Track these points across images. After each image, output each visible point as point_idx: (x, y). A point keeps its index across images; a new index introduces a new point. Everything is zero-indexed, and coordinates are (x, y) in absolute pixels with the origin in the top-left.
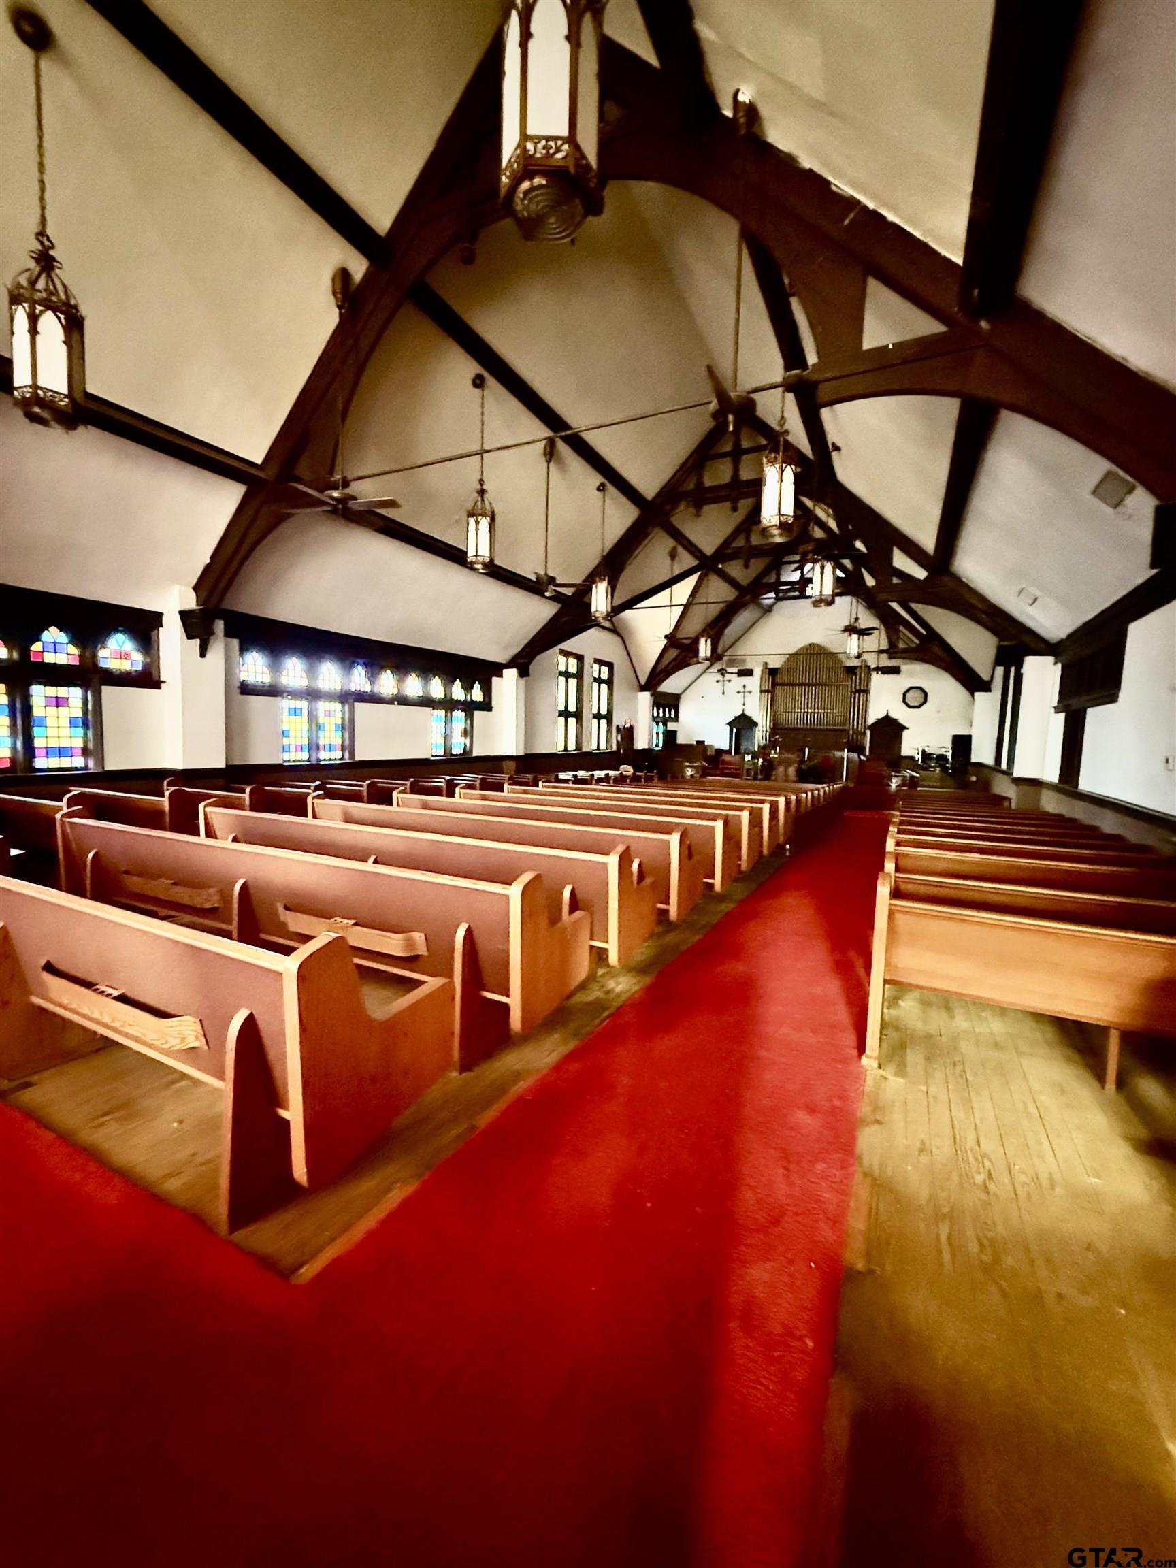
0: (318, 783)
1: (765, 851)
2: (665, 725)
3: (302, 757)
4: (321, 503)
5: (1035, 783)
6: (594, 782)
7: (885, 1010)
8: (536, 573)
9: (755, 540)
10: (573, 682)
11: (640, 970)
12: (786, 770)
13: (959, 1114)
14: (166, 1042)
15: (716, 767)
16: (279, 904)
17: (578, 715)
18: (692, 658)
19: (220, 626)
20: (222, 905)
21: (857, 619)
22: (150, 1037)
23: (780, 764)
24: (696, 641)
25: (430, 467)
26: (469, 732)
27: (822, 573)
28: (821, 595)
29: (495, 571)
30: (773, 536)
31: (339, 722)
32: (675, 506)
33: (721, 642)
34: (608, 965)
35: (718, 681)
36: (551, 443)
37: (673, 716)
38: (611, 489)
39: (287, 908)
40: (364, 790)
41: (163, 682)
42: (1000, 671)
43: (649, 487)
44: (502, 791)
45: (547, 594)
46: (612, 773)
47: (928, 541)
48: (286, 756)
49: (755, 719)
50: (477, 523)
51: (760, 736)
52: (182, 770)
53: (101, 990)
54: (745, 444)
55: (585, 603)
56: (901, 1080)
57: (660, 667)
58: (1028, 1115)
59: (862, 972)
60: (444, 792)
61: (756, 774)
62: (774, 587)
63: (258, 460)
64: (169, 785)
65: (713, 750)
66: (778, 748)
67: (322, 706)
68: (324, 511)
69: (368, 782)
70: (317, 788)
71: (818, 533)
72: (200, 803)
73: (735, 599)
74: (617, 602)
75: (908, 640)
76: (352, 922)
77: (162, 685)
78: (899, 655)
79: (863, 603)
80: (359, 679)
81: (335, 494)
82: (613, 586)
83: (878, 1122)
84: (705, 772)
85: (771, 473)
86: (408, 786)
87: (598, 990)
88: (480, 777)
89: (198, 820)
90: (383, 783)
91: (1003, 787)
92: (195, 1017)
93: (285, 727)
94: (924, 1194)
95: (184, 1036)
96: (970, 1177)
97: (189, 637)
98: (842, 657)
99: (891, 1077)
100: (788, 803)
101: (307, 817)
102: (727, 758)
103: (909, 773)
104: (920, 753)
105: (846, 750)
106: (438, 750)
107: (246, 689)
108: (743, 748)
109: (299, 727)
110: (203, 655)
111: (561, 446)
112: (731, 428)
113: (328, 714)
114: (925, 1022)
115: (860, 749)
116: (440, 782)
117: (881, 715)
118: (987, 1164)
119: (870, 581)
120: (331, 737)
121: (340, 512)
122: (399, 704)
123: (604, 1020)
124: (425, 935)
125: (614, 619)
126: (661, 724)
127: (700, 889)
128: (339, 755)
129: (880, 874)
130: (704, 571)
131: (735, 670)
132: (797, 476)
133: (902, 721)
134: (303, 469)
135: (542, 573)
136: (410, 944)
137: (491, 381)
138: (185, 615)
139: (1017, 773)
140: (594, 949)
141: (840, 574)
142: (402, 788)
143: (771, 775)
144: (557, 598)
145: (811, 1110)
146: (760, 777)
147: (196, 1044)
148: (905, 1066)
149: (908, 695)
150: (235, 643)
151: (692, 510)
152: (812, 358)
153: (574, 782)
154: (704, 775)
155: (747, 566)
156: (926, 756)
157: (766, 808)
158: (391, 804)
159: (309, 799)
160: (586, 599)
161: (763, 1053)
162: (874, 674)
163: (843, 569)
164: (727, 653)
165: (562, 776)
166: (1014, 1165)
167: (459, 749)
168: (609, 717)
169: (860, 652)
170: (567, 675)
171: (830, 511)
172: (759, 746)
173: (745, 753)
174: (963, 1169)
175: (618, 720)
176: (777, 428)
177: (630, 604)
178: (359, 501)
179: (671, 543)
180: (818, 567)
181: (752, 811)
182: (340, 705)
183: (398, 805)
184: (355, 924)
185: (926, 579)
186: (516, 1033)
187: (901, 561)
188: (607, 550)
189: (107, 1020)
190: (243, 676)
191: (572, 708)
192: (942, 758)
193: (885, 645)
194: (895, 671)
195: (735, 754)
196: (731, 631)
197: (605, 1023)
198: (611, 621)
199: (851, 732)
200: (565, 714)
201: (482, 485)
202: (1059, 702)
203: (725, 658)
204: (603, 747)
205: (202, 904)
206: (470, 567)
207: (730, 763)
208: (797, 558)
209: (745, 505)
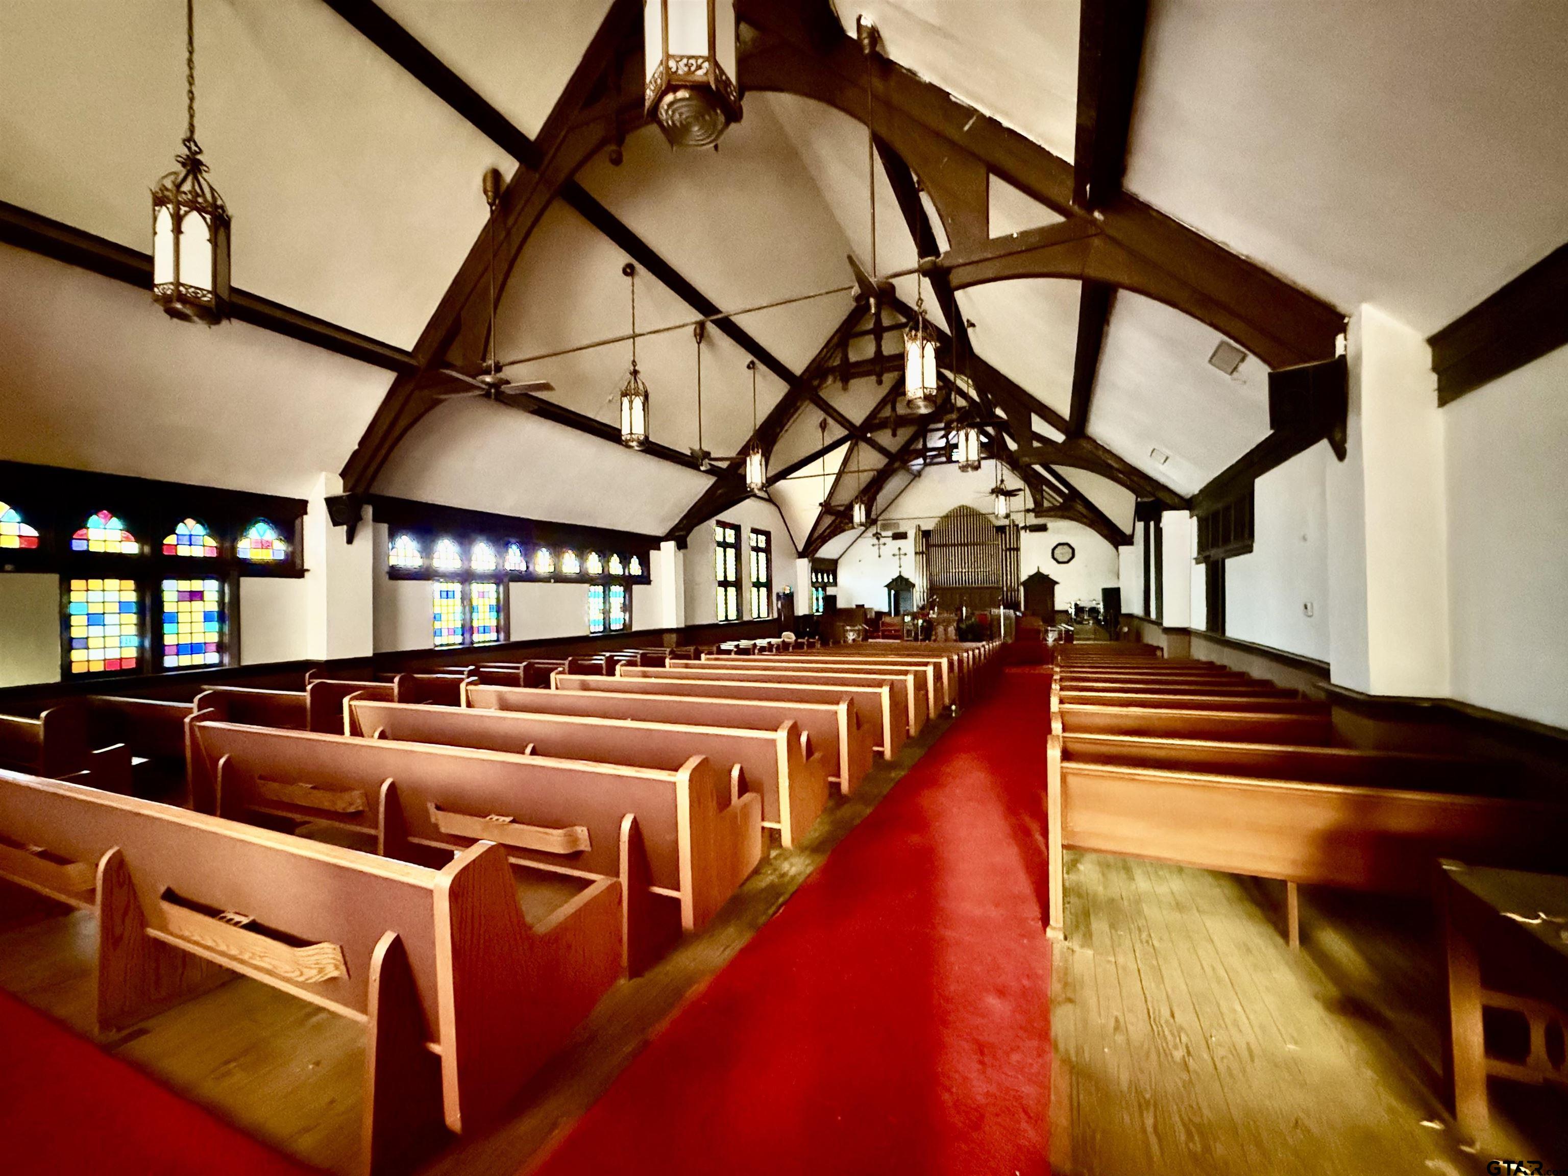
0: (472, 667)
1: (932, 714)
2: (824, 589)
3: (454, 640)
4: (471, 387)
5: (1185, 632)
6: (756, 651)
7: (1065, 876)
8: (691, 449)
9: (901, 410)
10: (731, 552)
11: (815, 849)
12: (946, 630)
13: (1150, 984)
14: (302, 974)
15: (877, 629)
16: (429, 805)
17: (738, 584)
18: (847, 524)
19: (368, 512)
20: (367, 809)
21: (1002, 481)
22: (284, 968)
23: (938, 624)
24: (850, 507)
25: (584, 351)
26: (627, 607)
27: (967, 440)
28: (967, 460)
29: (650, 448)
30: (919, 407)
31: (494, 602)
32: (824, 379)
33: (874, 508)
34: (781, 846)
35: (873, 545)
36: (701, 325)
37: (831, 580)
38: (761, 367)
39: (438, 808)
40: (521, 672)
41: (308, 570)
42: (1140, 525)
43: (798, 364)
44: (664, 666)
45: (702, 468)
46: (774, 641)
47: (1064, 408)
48: (438, 641)
49: (912, 580)
50: (631, 402)
51: (918, 597)
52: (328, 662)
53: (228, 918)
54: (886, 322)
55: (740, 474)
56: (1089, 953)
57: (816, 535)
58: (1219, 981)
59: (1038, 837)
60: (604, 672)
61: (916, 634)
62: (922, 453)
63: (409, 348)
64: (311, 677)
65: (873, 614)
66: (936, 608)
67: (476, 588)
68: (476, 396)
69: (525, 664)
70: (471, 673)
71: (961, 402)
72: (345, 696)
73: (885, 466)
74: (771, 473)
75: (1052, 499)
76: (508, 819)
77: (306, 574)
78: (1045, 514)
79: (1008, 466)
80: (514, 559)
81: (488, 379)
82: (767, 456)
83: (1070, 1000)
84: (867, 635)
85: (913, 349)
86: (566, 667)
87: (771, 874)
88: (641, 652)
89: (342, 713)
90: (541, 663)
91: (1153, 637)
92: (333, 943)
93: (437, 611)
94: (1124, 1078)
95: (321, 966)
96: (1168, 1054)
97: (335, 524)
98: (992, 518)
99: (1076, 948)
100: (951, 664)
101: (459, 705)
102: (887, 619)
103: (1063, 627)
104: (1073, 607)
105: (1002, 607)
106: (597, 626)
107: (396, 574)
108: (902, 610)
109: (451, 610)
110: (350, 541)
111: (711, 328)
112: (873, 311)
113: (482, 595)
114: (1105, 888)
115: (1015, 606)
116: (600, 660)
117: (1033, 572)
118: (1184, 1039)
119: (1012, 446)
120: (485, 618)
121: (493, 397)
122: (555, 582)
123: (781, 906)
124: (588, 830)
125: (768, 489)
126: (820, 589)
127: (870, 759)
128: (494, 636)
129: (1049, 736)
130: (854, 441)
131: (890, 533)
132: (938, 352)
133: (1052, 577)
134: (455, 355)
135: (697, 447)
136: (573, 840)
137: (640, 268)
138: (331, 502)
139: (1166, 624)
140: (766, 831)
141: (984, 439)
142: (560, 669)
143: (931, 635)
144: (712, 471)
145: (1001, 992)
146: (920, 638)
147: (335, 974)
148: (1091, 936)
149: (1056, 551)
150: (384, 528)
151: (839, 384)
152: (943, 245)
153: (736, 653)
154: (865, 639)
155: (894, 435)
156: (1079, 609)
157: (930, 670)
158: (548, 686)
159: (463, 686)
160: (741, 471)
161: (949, 934)
162: (1022, 532)
163: (986, 435)
164: (880, 518)
165: (724, 646)
166: (1211, 1037)
167: (618, 625)
168: (768, 585)
169: (1008, 512)
170: (724, 545)
171: (970, 381)
172: (918, 606)
173: (904, 615)
174: (1161, 1048)
175: (777, 588)
176: (916, 308)
177: (783, 474)
178: (513, 385)
179: (819, 415)
180: (962, 433)
181: (916, 673)
182: (494, 586)
183: (557, 688)
184: (513, 822)
185: (1064, 442)
186: (687, 930)
187: (1038, 425)
188: (759, 423)
189: (234, 952)
190: (393, 561)
191: (731, 577)
192: (1093, 611)
193: (1031, 505)
194: (1043, 528)
195: (895, 615)
196: (882, 499)
197: (781, 911)
198: (766, 491)
199: (1005, 589)
200: (725, 584)
201: (634, 366)
202: (1199, 553)
203: (879, 523)
204: (764, 614)
205: (344, 809)
206: (627, 446)
207: (889, 625)
208: (942, 425)
209: (889, 379)
